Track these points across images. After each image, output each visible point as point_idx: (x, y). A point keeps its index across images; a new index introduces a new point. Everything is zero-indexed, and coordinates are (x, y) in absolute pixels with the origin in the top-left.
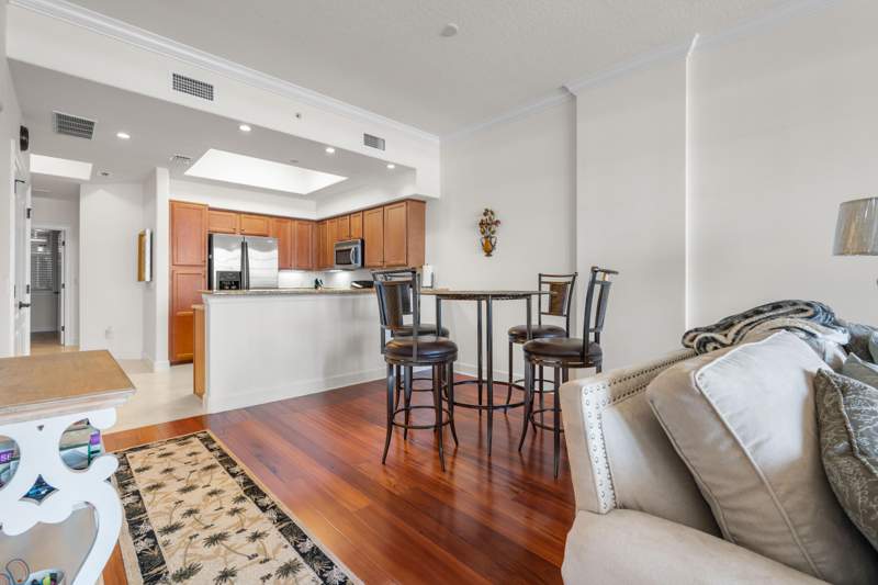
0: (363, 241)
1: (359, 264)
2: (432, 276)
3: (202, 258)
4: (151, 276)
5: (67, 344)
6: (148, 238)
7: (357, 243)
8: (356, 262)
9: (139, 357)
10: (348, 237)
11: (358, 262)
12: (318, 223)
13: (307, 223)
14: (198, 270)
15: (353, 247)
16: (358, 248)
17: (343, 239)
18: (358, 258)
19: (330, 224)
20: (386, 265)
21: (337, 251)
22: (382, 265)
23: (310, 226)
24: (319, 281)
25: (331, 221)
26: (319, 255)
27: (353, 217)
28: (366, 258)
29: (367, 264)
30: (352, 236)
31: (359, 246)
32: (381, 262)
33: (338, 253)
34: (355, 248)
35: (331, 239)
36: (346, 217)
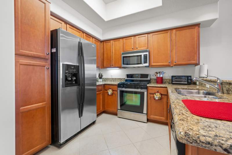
0: (149, 51)
3: (46, 51)
7: (146, 51)
8: (145, 62)
10: (133, 49)
11: (147, 63)
12: (102, 43)
13: (98, 41)
14: (43, 62)
15: (142, 54)
16: (147, 54)
17: (127, 50)
18: (147, 60)
19: (113, 42)
20: (174, 64)
21: (124, 57)
22: (170, 64)
23: (99, 43)
24: (101, 74)
25: (114, 41)
26: (103, 60)
27: (138, 37)
28: (152, 60)
29: (153, 64)
30: (137, 48)
31: (147, 53)
32: (169, 63)
33: (124, 58)
34: (144, 55)
35: (115, 50)
36: (131, 38)
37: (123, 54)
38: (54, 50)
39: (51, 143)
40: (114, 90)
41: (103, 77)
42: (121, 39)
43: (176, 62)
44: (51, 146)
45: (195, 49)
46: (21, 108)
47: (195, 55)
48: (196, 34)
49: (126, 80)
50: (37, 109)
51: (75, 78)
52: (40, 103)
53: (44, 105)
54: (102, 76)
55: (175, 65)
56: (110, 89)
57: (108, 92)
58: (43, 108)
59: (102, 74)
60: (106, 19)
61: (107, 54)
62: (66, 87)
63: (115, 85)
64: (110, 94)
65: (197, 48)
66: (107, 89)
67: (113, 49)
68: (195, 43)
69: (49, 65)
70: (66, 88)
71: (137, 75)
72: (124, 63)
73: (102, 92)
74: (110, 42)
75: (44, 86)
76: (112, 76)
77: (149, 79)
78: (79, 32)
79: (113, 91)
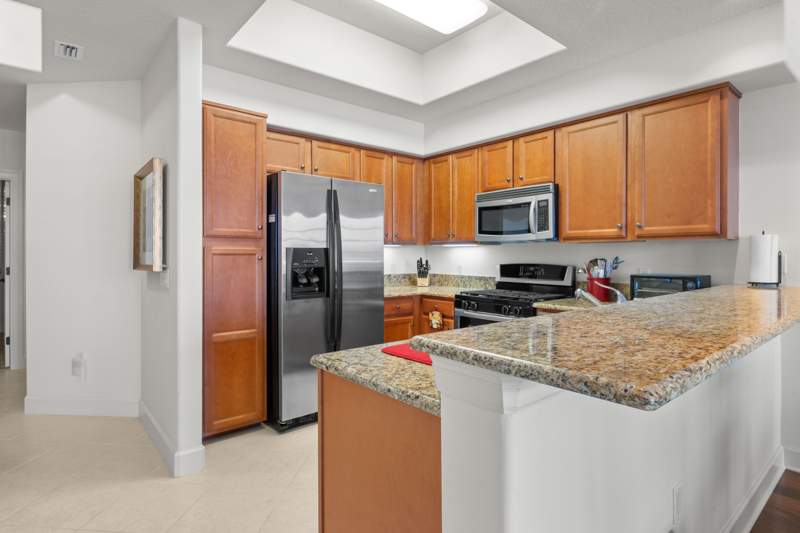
0: (557, 187)
1: (550, 233)
2: (780, 257)
3: (258, 222)
4: (164, 261)
5: (12, 368)
6: (156, 176)
7: (546, 190)
8: (543, 227)
9: (135, 414)
10: (508, 181)
11: (548, 229)
12: (427, 162)
13: (410, 161)
14: (250, 246)
15: (533, 200)
16: (547, 201)
17: (493, 186)
18: (547, 220)
19: (456, 161)
20: (636, 234)
21: (481, 210)
22: (624, 234)
23: (414, 166)
24: (424, 262)
25: (459, 155)
26: (428, 217)
27: (526, 142)
28: (566, 220)
29: (569, 232)
30: (521, 179)
31: (550, 197)
32: (621, 228)
33: (484, 213)
34: (539, 202)
35: (460, 188)
36: (504, 144)
37: (480, 199)
38: (272, 219)
39: (265, 419)
40: (446, 314)
41: (430, 272)
42: (476, 151)
43: (643, 224)
44: (267, 428)
45: (709, 179)
46: (215, 335)
47: (709, 202)
48: (710, 124)
49: (500, 285)
50: (240, 341)
51: (315, 280)
52: (245, 329)
53: (252, 335)
54: (427, 268)
55: (639, 237)
56: (436, 310)
57: (429, 321)
58: (249, 341)
59: (427, 262)
60: (421, 101)
61: (439, 200)
62: (293, 298)
63: (449, 299)
64: (435, 326)
65: (713, 175)
66: (427, 311)
67: (456, 181)
68: (709, 156)
69: (262, 250)
70: (295, 301)
71: (532, 269)
72: (484, 229)
73: (411, 317)
74: (446, 161)
75: (253, 295)
76: (460, 267)
77: (567, 281)
78: (345, 152)
79: (443, 316)
